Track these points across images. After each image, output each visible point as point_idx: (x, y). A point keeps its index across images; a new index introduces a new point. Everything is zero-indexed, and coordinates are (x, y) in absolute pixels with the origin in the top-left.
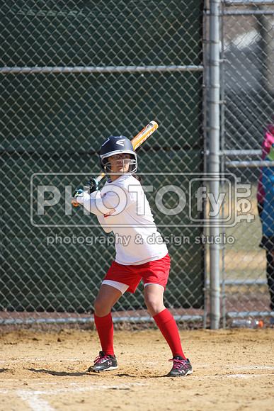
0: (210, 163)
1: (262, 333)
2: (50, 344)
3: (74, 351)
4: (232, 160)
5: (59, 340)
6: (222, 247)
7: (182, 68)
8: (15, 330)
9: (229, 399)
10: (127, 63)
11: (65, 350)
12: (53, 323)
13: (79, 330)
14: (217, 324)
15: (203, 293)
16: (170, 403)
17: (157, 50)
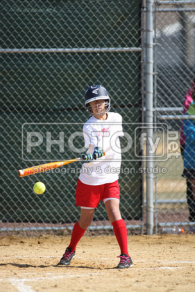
0: (146, 117)
1: (183, 238)
2: (33, 245)
3: (49, 250)
4: (162, 114)
5: (39, 243)
6: (155, 177)
7: (126, 49)
8: (8, 235)
9: (160, 284)
10: (87, 46)
11: (43, 250)
12: (34, 231)
13: (53, 236)
14: (151, 231)
15: (141, 209)
16: (118, 287)
17: (108, 36)
